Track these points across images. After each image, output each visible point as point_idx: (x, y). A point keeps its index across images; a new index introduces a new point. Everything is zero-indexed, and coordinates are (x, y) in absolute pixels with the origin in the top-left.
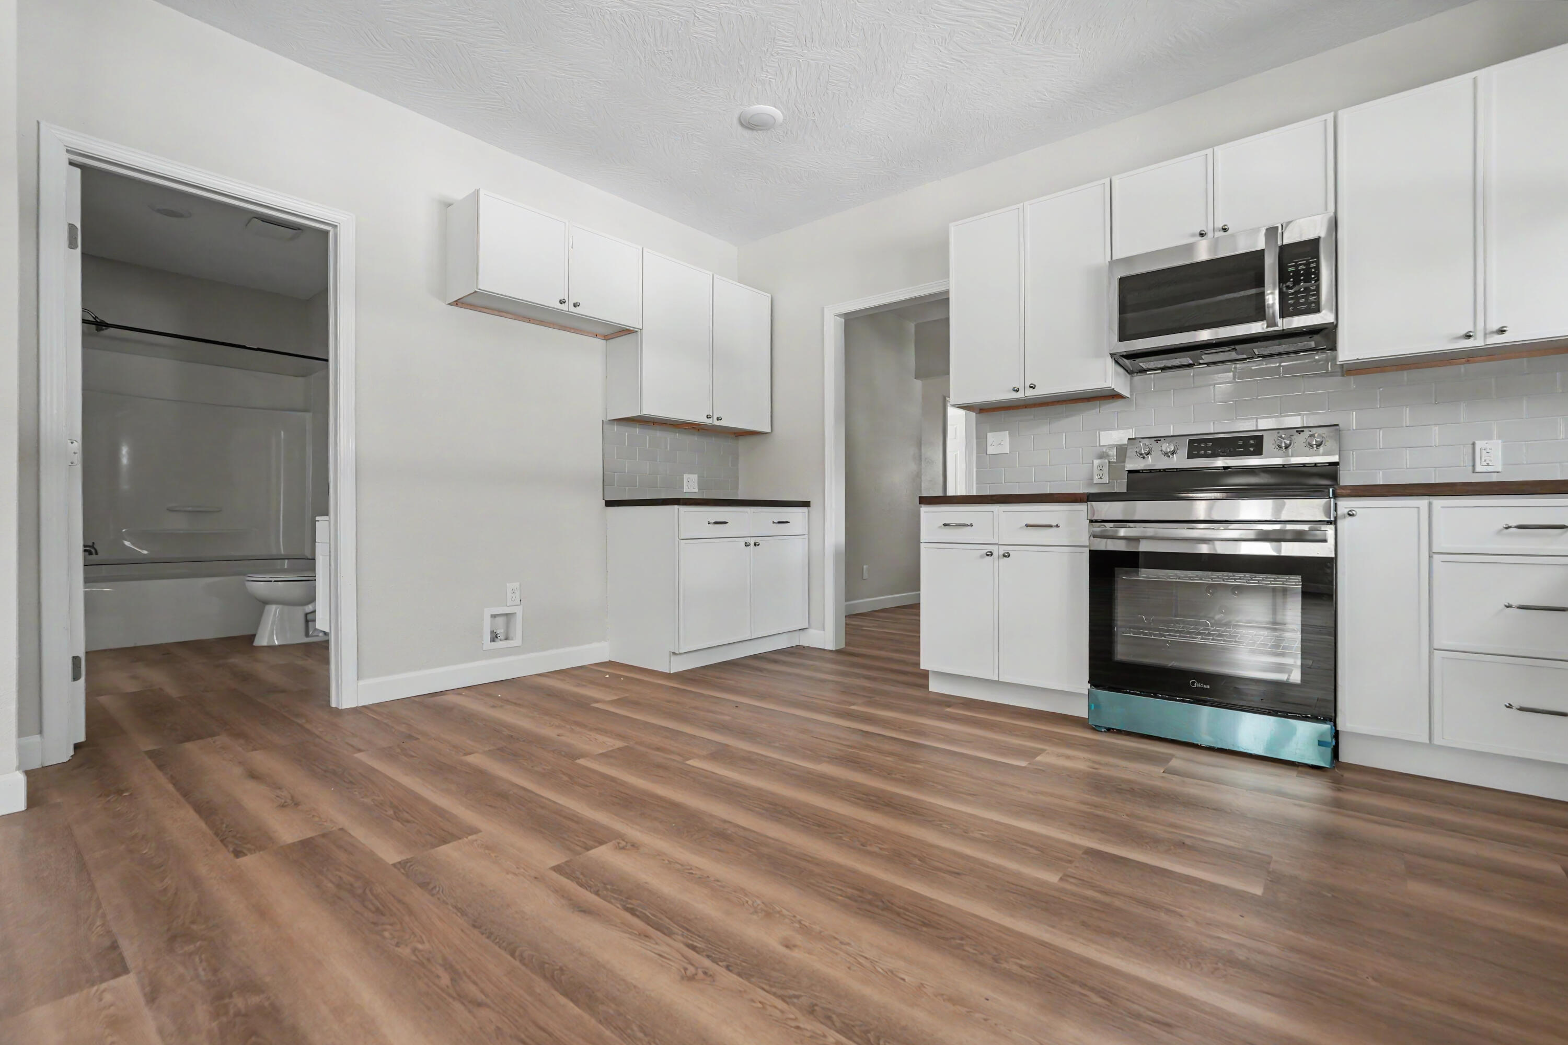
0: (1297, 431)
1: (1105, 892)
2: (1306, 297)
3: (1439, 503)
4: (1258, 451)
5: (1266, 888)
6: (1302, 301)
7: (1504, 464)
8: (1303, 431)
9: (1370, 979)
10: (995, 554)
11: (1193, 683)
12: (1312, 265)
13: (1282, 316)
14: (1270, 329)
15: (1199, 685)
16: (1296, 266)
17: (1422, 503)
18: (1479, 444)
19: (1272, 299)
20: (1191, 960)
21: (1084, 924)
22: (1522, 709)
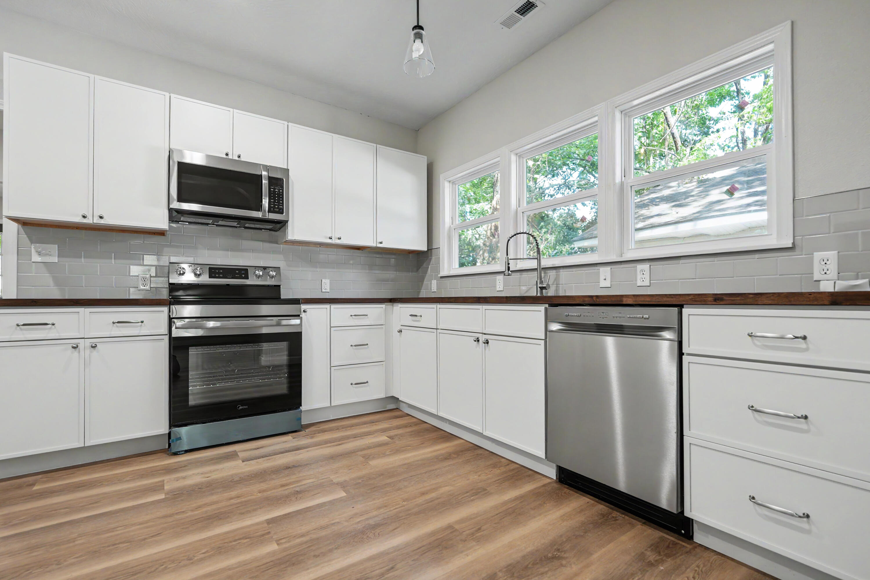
0: (264, 269)
1: (303, 536)
2: (278, 205)
3: (333, 306)
4: (247, 277)
5: (345, 491)
6: (276, 207)
7: (330, 289)
8: (266, 269)
9: (403, 503)
10: (81, 346)
11: (239, 407)
12: (281, 191)
13: (269, 211)
14: (263, 217)
15: (243, 407)
16: (275, 189)
17: (327, 306)
18: (323, 280)
19: (265, 202)
20: (364, 537)
21: (316, 556)
22: (356, 384)
